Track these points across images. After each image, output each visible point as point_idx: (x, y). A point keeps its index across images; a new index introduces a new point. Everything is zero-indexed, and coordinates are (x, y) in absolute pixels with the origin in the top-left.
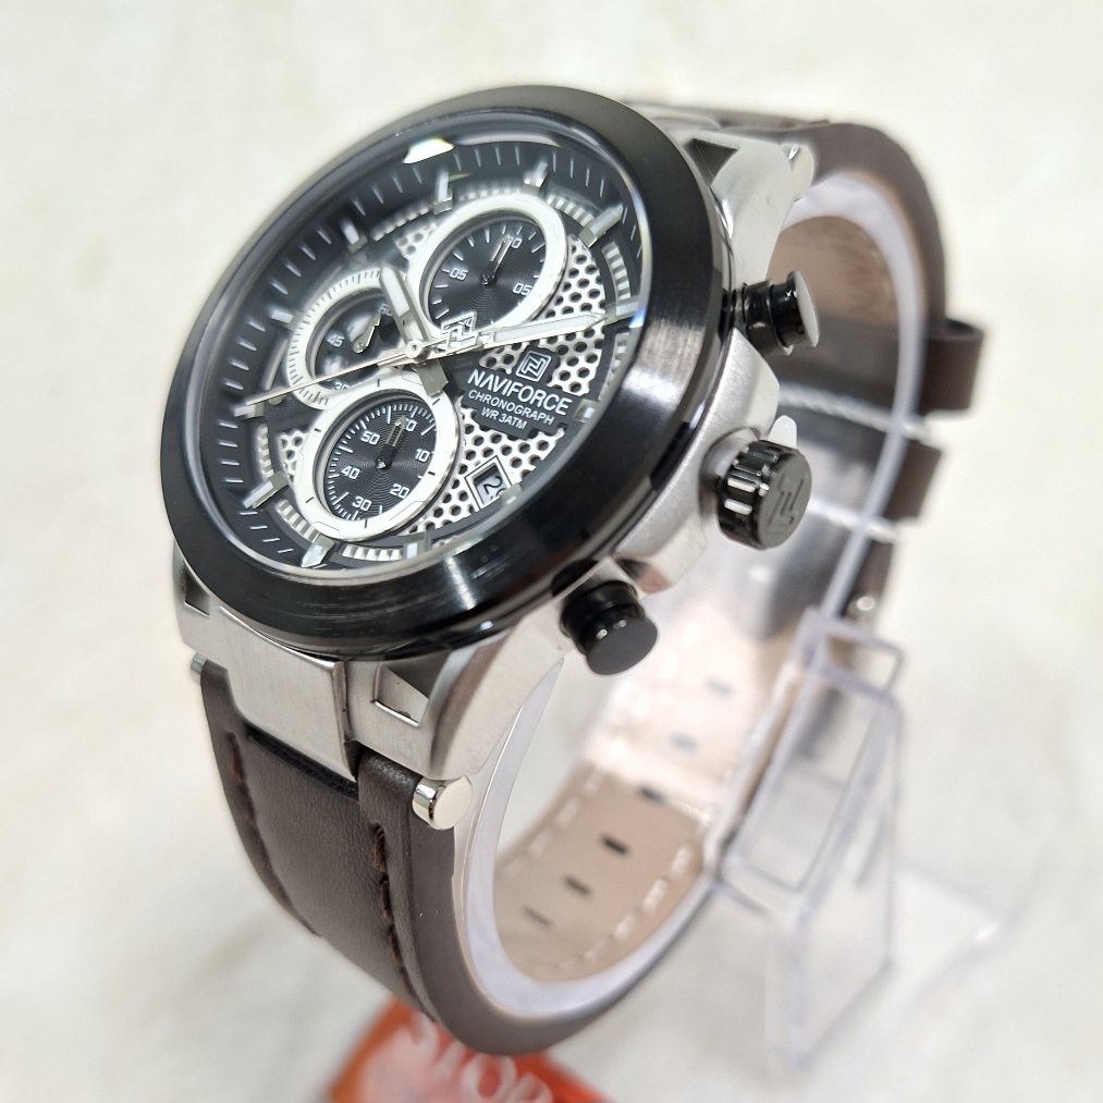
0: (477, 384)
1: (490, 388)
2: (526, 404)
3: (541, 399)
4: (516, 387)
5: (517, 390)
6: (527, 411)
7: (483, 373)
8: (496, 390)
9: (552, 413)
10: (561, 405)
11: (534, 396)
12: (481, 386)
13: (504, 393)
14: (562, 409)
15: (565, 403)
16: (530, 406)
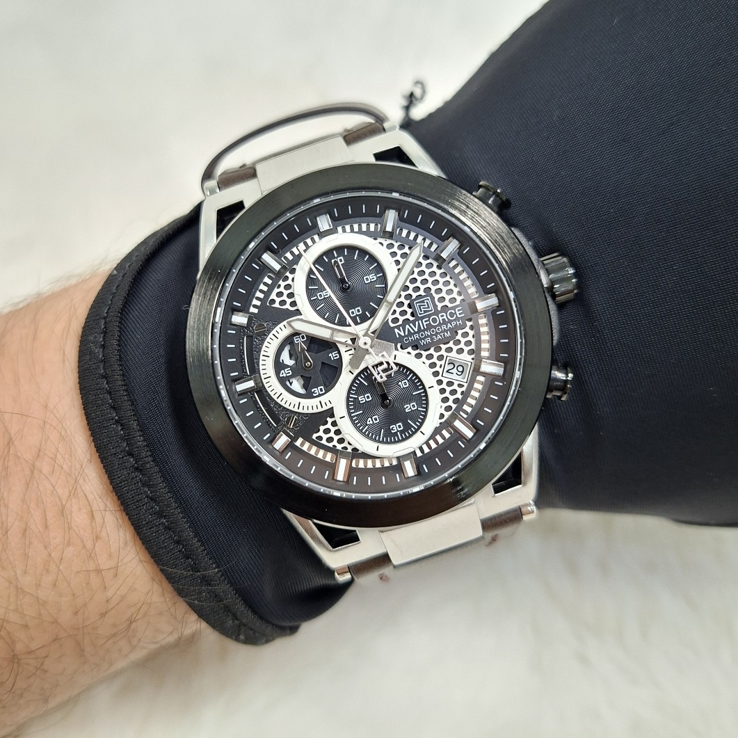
0: (403, 334)
1: (412, 332)
2: (440, 324)
3: (445, 317)
4: (425, 321)
5: (428, 322)
6: (444, 327)
7: (401, 328)
8: (416, 330)
9: (457, 319)
10: (458, 313)
11: (440, 319)
12: (406, 333)
13: (422, 328)
14: (460, 314)
15: (458, 310)
16: (443, 324)
